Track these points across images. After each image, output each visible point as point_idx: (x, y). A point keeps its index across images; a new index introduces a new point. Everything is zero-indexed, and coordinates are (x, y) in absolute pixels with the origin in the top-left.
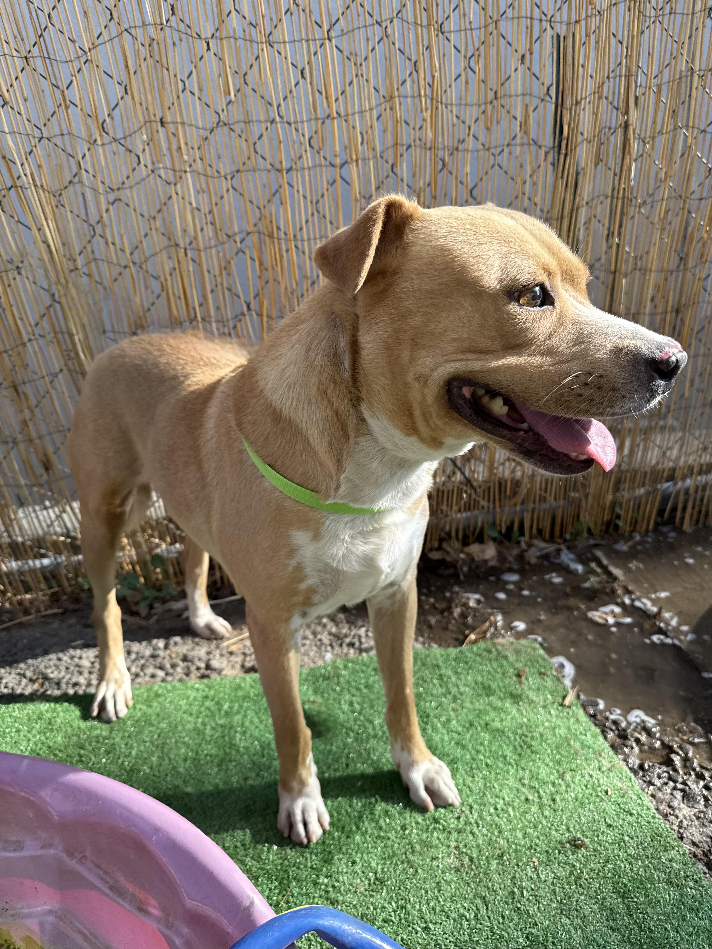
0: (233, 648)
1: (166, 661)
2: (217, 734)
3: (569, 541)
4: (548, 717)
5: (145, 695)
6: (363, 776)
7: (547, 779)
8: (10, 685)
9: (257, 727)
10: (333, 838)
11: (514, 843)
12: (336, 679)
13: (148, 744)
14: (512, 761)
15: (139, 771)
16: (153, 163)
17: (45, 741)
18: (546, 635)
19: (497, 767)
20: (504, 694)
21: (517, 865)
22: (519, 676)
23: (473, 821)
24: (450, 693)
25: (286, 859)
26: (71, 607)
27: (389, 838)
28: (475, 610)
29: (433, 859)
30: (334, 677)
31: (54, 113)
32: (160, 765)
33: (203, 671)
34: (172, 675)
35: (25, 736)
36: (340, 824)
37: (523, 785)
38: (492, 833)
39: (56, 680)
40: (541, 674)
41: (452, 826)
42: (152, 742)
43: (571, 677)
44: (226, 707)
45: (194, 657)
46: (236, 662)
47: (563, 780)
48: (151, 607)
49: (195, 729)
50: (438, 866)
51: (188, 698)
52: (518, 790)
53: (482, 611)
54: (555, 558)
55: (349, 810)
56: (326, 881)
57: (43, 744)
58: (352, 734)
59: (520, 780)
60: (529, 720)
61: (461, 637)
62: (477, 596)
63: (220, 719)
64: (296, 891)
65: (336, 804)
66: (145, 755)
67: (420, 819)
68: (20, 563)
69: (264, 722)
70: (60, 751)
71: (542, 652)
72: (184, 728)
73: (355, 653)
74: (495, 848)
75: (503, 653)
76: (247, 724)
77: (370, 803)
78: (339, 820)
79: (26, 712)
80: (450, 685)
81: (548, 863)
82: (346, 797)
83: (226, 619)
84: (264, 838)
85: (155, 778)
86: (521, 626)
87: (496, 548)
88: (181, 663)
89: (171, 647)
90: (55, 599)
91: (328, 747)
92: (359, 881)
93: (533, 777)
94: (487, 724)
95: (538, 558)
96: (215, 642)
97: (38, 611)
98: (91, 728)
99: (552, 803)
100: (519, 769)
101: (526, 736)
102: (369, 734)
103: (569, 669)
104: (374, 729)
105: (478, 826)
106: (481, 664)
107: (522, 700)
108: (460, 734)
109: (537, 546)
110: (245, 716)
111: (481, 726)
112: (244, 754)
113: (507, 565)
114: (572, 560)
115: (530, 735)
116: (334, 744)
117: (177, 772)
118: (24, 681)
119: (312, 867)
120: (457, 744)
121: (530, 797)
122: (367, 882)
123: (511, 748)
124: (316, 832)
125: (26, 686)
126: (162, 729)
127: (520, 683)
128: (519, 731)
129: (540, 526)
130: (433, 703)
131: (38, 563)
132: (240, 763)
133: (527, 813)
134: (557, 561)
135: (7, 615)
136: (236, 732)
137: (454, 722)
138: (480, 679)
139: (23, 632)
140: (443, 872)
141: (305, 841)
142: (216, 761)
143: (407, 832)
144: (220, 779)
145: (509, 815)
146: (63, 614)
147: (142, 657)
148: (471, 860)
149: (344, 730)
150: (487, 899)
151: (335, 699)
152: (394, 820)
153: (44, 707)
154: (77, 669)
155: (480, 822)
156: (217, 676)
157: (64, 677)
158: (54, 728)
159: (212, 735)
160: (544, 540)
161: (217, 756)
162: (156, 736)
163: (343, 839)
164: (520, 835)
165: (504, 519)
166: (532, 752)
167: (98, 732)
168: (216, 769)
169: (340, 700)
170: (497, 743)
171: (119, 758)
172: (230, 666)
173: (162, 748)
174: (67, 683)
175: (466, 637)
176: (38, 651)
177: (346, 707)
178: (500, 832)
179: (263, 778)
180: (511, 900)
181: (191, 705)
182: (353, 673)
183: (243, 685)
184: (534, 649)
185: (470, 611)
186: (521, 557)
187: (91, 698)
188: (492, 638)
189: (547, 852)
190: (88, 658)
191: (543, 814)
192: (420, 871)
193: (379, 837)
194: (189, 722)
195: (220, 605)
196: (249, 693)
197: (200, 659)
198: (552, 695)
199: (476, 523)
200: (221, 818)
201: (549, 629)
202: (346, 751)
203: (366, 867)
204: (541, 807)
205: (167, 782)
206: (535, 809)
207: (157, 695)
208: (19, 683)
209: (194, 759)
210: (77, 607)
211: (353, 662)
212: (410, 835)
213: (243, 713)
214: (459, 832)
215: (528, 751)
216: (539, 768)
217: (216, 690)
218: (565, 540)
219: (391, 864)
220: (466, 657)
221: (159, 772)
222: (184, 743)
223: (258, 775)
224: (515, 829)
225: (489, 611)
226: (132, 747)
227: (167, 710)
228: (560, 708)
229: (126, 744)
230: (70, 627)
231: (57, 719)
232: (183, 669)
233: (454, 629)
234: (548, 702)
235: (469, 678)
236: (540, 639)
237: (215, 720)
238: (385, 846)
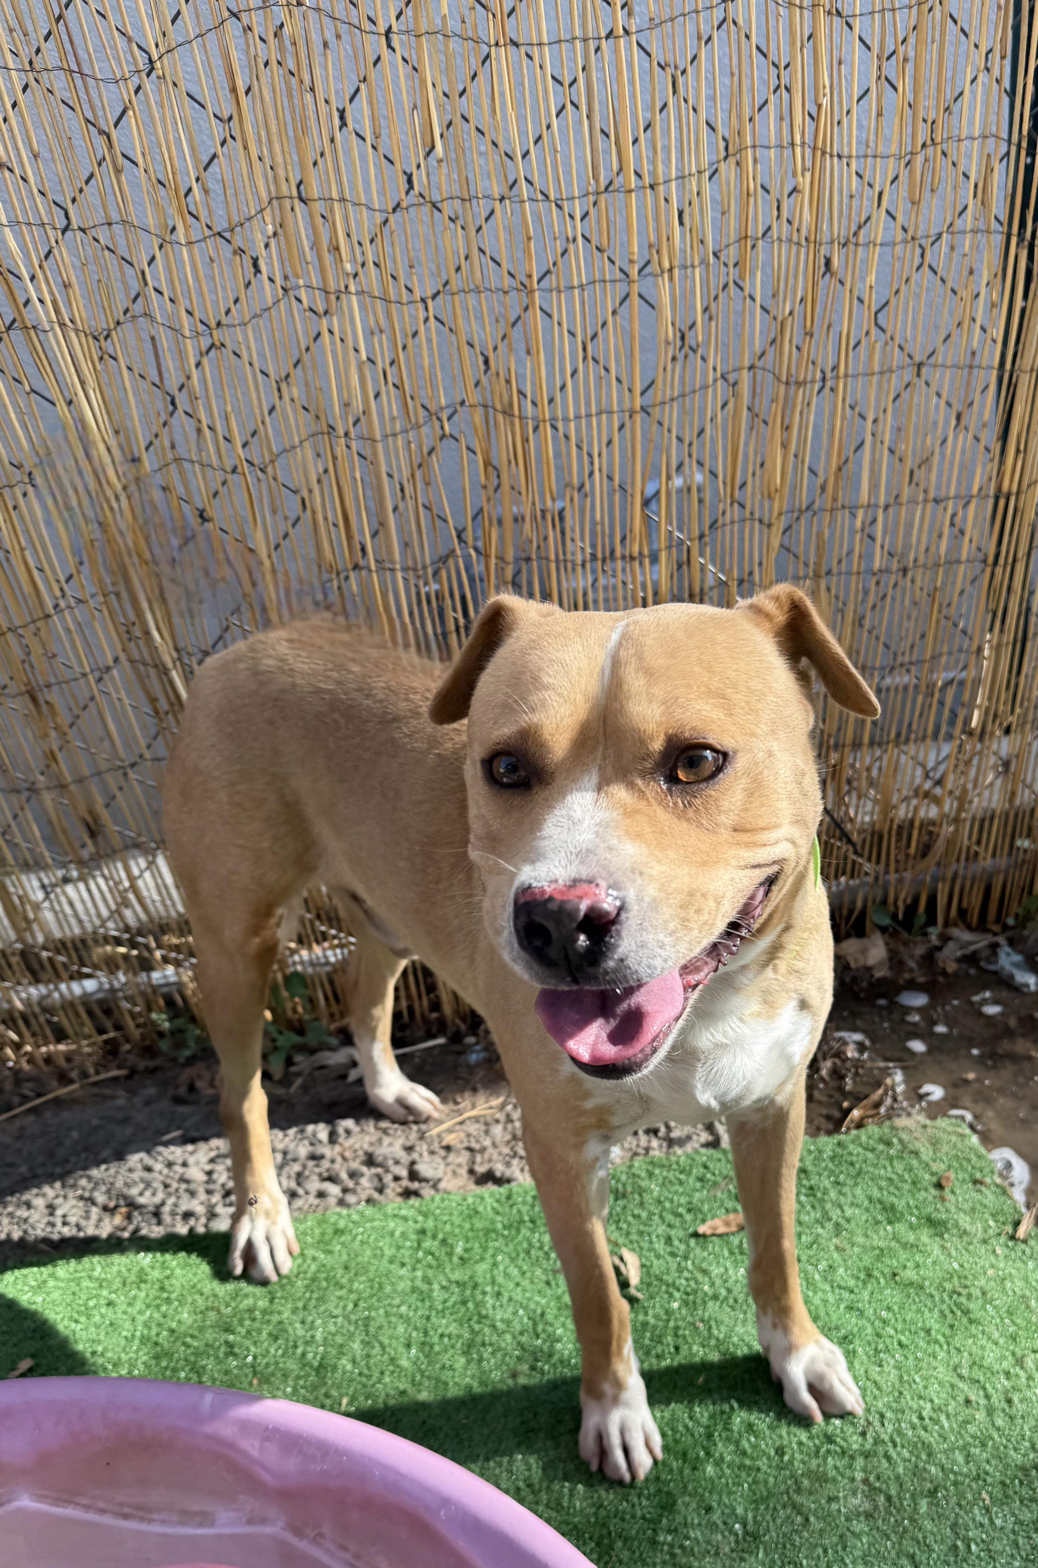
0: (449, 1139)
1: (337, 1166)
2: (453, 1300)
3: (1013, 928)
4: (992, 1258)
5: (317, 1231)
6: (705, 1367)
7: (996, 1367)
8: (72, 1220)
9: (518, 1285)
10: (671, 1471)
11: (952, 1471)
12: (636, 1196)
13: (340, 1320)
14: (940, 1337)
15: (335, 1368)
16: (286, 278)
17: (162, 1320)
18: (979, 1109)
19: (916, 1347)
20: (918, 1218)
21: (960, 1505)
22: (939, 1186)
23: (886, 1438)
24: (830, 1219)
25: (601, 1506)
26: (142, 1064)
27: (759, 1470)
28: (857, 1063)
29: (830, 1500)
30: (632, 1193)
31: (92, 176)
32: (368, 1356)
33: (405, 1183)
34: (354, 1191)
35: (125, 1313)
36: (680, 1448)
37: (960, 1377)
38: (918, 1457)
39: (151, 1209)
40: (976, 1182)
41: (855, 1447)
42: (346, 1318)
43: (1024, 1185)
44: (459, 1250)
45: (385, 1158)
46: (459, 1165)
47: (1022, 1368)
48: (289, 1062)
49: (414, 1290)
50: (839, 1511)
51: (392, 1234)
52: (953, 1386)
53: (869, 1065)
54: (988, 960)
55: (690, 1424)
56: (669, 1538)
57: (159, 1325)
58: (677, 1295)
59: (955, 1369)
60: (962, 1266)
61: (837, 1114)
62: (858, 1037)
63: (452, 1270)
64: (625, 1555)
65: (667, 1414)
66: (339, 1340)
67: (803, 1436)
68: (43, 990)
69: (528, 1275)
70: (192, 1337)
71: (975, 1139)
72: (395, 1291)
73: (661, 1146)
74: (924, 1480)
75: (911, 1147)
76: (500, 1279)
77: (723, 1412)
78: (677, 1442)
79: (115, 1269)
80: (828, 1206)
81: (1005, 1500)
82: (682, 1402)
83: (427, 1086)
84: (560, 1474)
85: (364, 1379)
86: (936, 1092)
87: (887, 944)
88: (364, 1169)
89: (341, 1140)
90: (111, 1050)
91: (641, 1317)
92: (720, 1537)
93: (974, 1363)
94: (895, 1275)
95: (959, 960)
96: (415, 1127)
97: (85, 1075)
98: (235, 1295)
99: (1006, 1406)
100: (953, 1351)
101: (959, 1294)
102: (706, 1294)
103: (1021, 1171)
104: (712, 1284)
105: (895, 1446)
106: (875, 1166)
107: (947, 1230)
108: (852, 1292)
109: (957, 940)
110: (495, 1265)
111: (885, 1277)
112: (503, 1332)
113: (907, 976)
114: (1017, 965)
115: (964, 1292)
116: (650, 1312)
117: (398, 1366)
118: (95, 1211)
119: (643, 1518)
120: (850, 1308)
121: (973, 1398)
122: (732, 1539)
123: (936, 1314)
124: (644, 1462)
125: (100, 1220)
126: (358, 1292)
127: (943, 1199)
128: (948, 1286)
129: (965, 905)
130: (804, 1238)
131: (77, 988)
132: (499, 1349)
133: (968, 1422)
134: (992, 967)
135: (30, 1085)
136: (484, 1293)
137: (841, 1271)
138: (876, 1193)
139: (66, 1115)
140: (848, 1519)
141: (627, 1477)
142: (459, 1345)
143: (786, 1458)
144: (473, 1377)
145: (942, 1427)
146: (129, 1077)
147: (295, 1160)
148: (889, 1499)
149: (664, 1288)
150: (917, 1558)
151: (641, 1233)
152: (764, 1439)
153: (145, 1259)
154: (184, 1186)
155: (898, 1440)
156: (432, 1192)
157: (163, 1204)
158: (173, 1296)
159: (445, 1301)
160: (969, 928)
161: (459, 1336)
162: (350, 1306)
163: (687, 1471)
164: (960, 1459)
165: (902, 896)
166: (971, 1321)
167: (248, 1302)
168: (463, 1360)
169: (649, 1235)
170: (914, 1308)
171: (295, 1347)
172: (450, 1174)
173: (366, 1326)
174: (173, 1214)
175: (847, 1112)
176: (105, 1154)
177: (659, 1246)
178: (929, 1455)
179: (542, 1372)
180: (952, 1559)
181: (398, 1248)
182: (663, 1184)
183: (481, 1209)
184: (962, 1136)
185: (848, 1064)
186: (929, 960)
187: (226, 1240)
188: (889, 1117)
189: (1003, 1483)
190: (197, 1163)
191: (993, 1424)
192: (812, 1519)
193: (742, 1467)
194: (401, 1278)
195: (410, 1055)
196: (493, 1222)
197: (397, 1162)
198: (996, 1221)
199: (854, 902)
200: (486, 1444)
201: (983, 1098)
202: (672, 1324)
203: (728, 1516)
204: (990, 1411)
205: (385, 1385)
206: (980, 1416)
207: (338, 1232)
208: (87, 1217)
209: (423, 1343)
210: (153, 1064)
211: (662, 1166)
212: (791, 1462)
213: (490, 1261)
214: (867, 1455)
215: (965, 1320)
216: (983, 1348)
217: (436, 1219)
218: (1005, 928)
219: (766, 1509)
220: (851, 1154)
221: (369, 1368)
222: (401, 1316)
223: (533, 1368)
224: (952, 1450)
225: (882, 1064)
226: (312, 1327)
227: (360, 1259)
228: (1010, 1244)
229: (303, 1322)
230: (148, 1103)
231: (174, 1281)
232: (371, 1180)
233: (824, 1099)
234: (991, 1232)
235: (858, 1191)
236: (969, 1117)
237: (444, 1272)
238: (755, 1482)
